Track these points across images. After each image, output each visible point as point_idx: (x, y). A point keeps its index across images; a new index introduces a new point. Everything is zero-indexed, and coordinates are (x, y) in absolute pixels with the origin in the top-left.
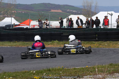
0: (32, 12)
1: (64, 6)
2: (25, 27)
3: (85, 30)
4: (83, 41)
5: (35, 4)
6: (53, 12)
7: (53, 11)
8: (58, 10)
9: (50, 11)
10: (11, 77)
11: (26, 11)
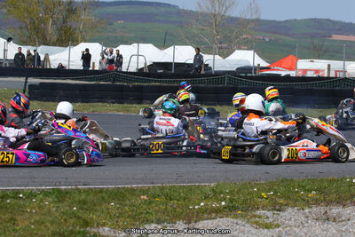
5: (296, 20)
6: (336, 41)
8: (348, 35)
9: (330, 36)
10: (314, 192)
11: (274, 37)
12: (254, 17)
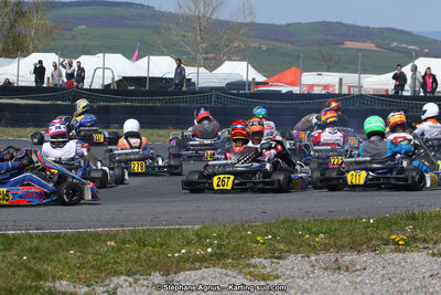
0: (289, 47)
1: (383, 30)
2: (284, 89)
5: (299, 23)
6: (349, 49)
8: (364, 42)
9: (342, 44)
11: (272, 45)
12: (248, 20)
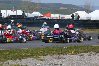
0: (48, 8)
1: (69, 5)
2: (47, 18)
3: (89, 21)
4: (88, 28)
5: (50, 3)
7: (62, 8)
8: (65, 7)
9: (60, 8)
11: (44, 8)
12: (39, 3)
